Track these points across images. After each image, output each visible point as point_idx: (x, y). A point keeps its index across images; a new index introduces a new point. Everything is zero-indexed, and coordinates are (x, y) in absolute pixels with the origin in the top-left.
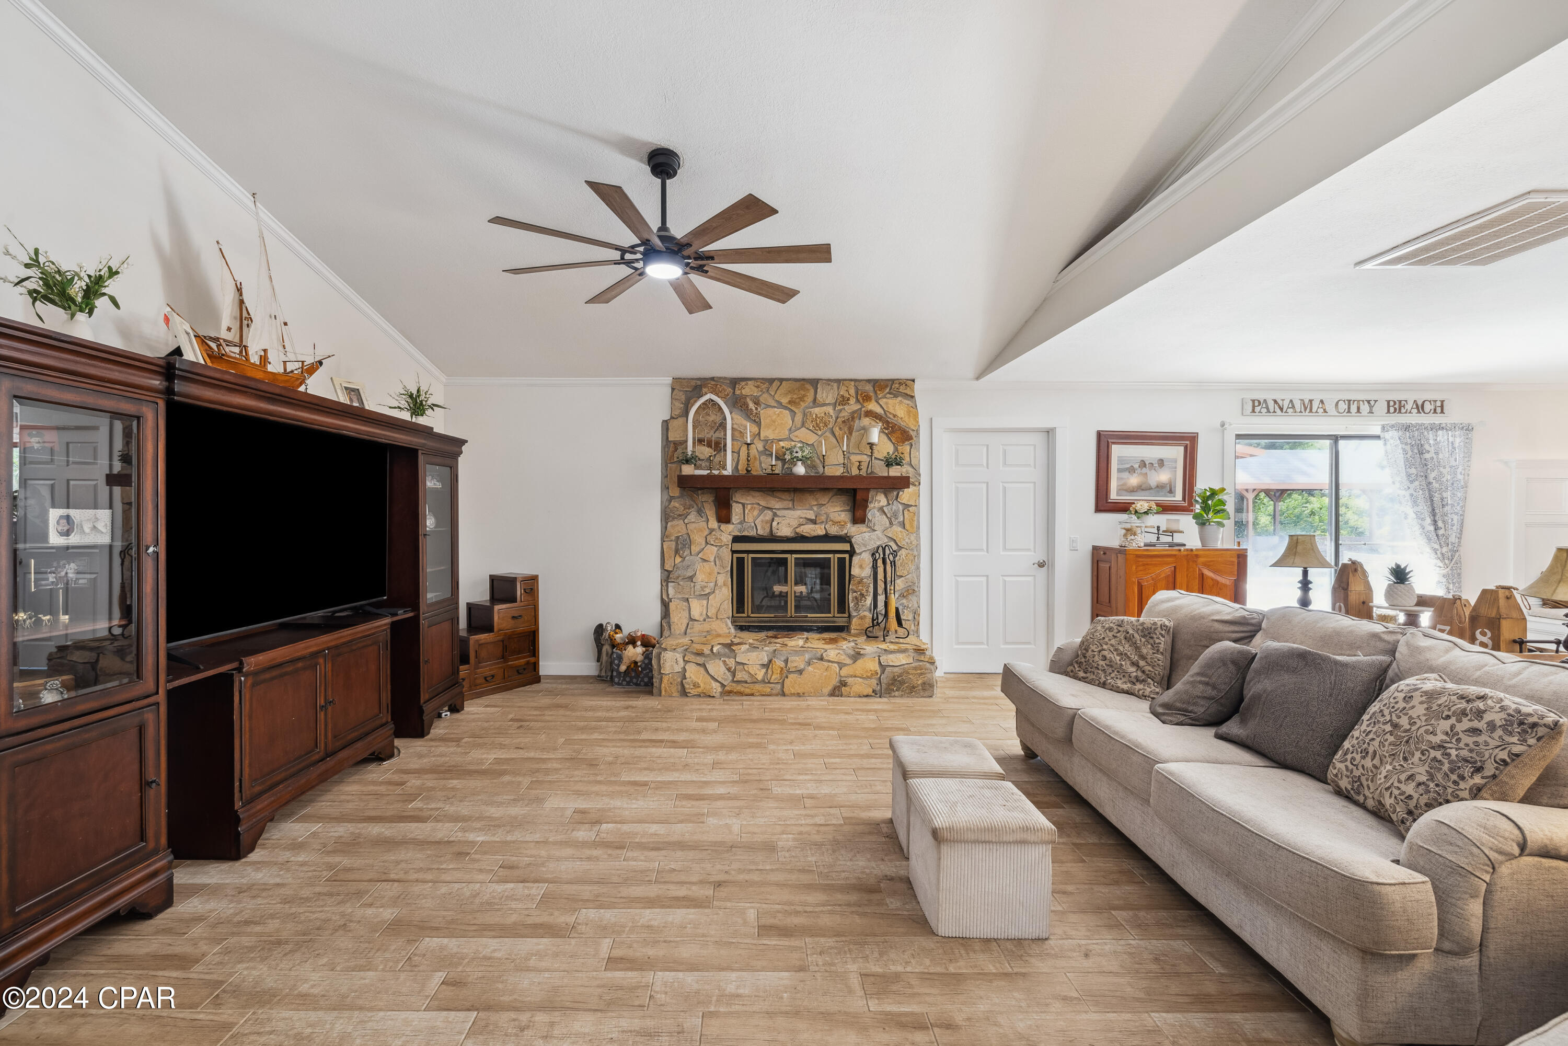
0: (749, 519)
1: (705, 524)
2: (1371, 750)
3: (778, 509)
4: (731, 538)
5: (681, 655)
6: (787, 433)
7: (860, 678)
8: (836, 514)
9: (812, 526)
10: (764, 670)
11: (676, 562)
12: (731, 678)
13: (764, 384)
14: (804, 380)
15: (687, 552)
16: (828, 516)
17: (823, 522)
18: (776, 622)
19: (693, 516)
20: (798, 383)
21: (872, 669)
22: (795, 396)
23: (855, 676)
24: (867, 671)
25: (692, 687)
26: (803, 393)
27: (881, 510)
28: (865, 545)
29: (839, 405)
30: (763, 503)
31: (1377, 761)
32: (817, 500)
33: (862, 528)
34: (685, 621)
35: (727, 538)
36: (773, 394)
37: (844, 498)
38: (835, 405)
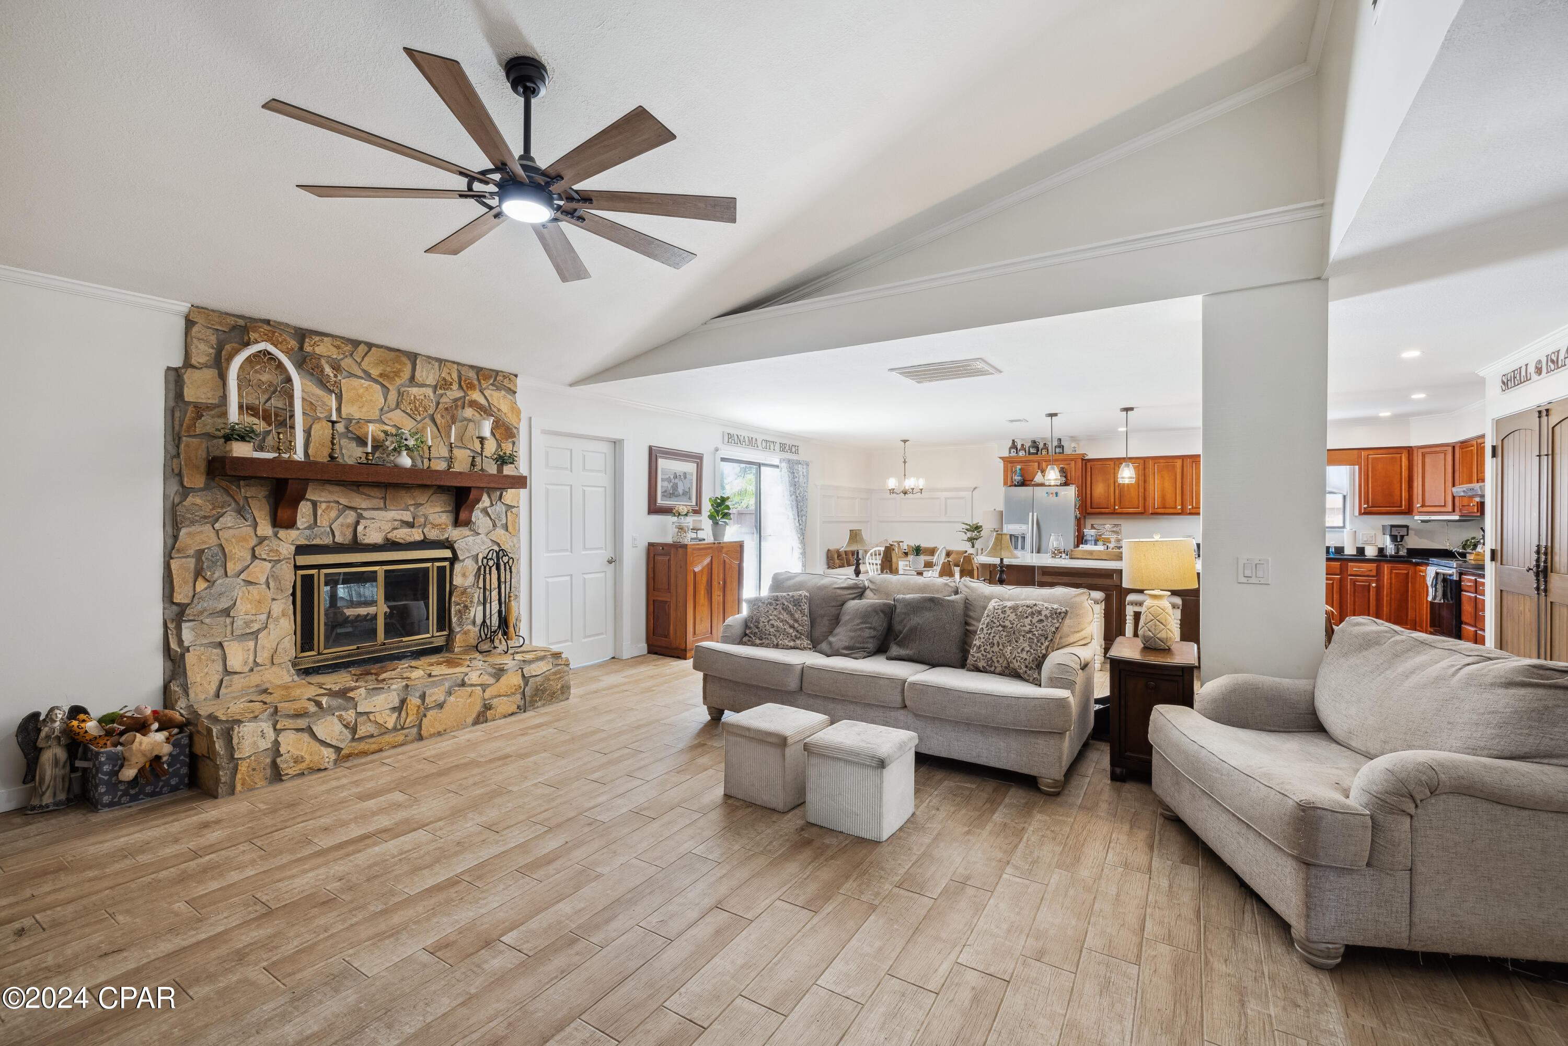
0: (323, 521)
1: (250, 530)
2: (995, 642)
3: (365, 509)
4: (293, 548)
5: (270, 723)
6: (378, 413)
7: (505, 696)
8: (437, 516)
9: (407, 530)
10: (396, 714)
11: (198, 589)
12: (350, 737)
13: (347, 345)
14: (398, 350)
15: (219, 572)
16: (426, 518)
17: (420, 526)
18: (358, 655)
19: (229, 519)
20: (392, 353)
21: (516, 683)
22: (388, 369)
23: (500, 696)
24: (511, 688)
25: (292, 764)
26: (399, 367)
27: (485, 511)
28: (469, 551)
29: (440, 388)
30: (343, 501)
31: (1001, 647)
32: (414, 498)
33: (465, 531)
34: (216, 678)
35: (287, 550)
36: (359, 360)
37: (444, 497)
38: (435, 388)
